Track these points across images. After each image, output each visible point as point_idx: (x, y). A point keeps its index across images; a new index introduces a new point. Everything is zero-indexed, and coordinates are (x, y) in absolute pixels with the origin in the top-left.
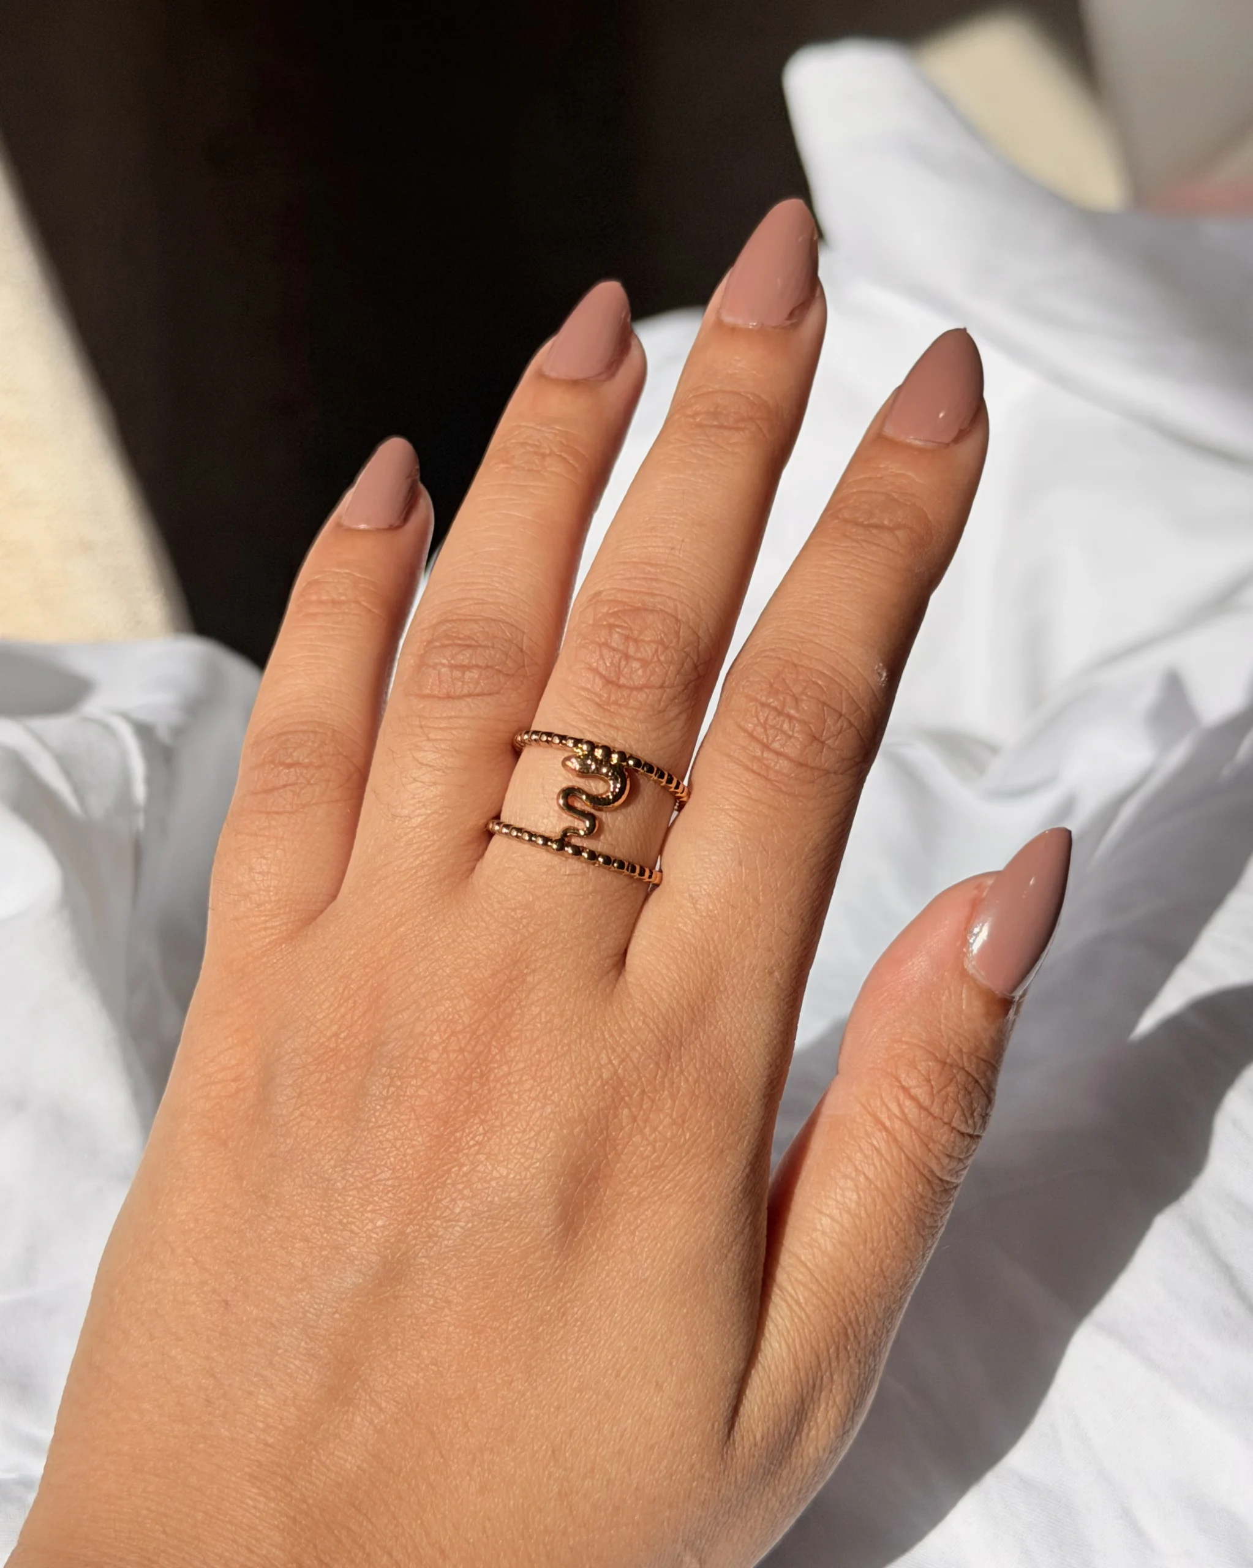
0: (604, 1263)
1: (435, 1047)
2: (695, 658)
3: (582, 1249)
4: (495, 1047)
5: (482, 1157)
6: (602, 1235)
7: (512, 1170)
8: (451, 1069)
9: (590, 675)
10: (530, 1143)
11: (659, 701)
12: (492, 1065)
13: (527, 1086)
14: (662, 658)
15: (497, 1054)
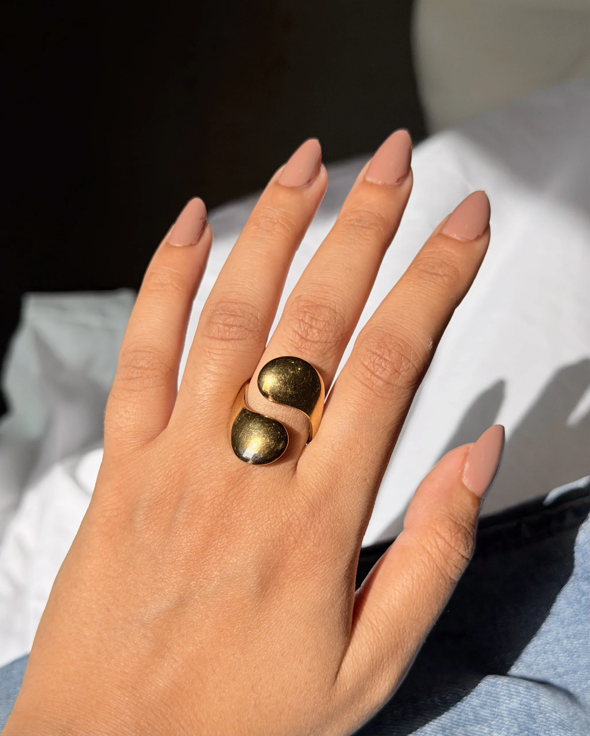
0: (278, 605)
1: (208, 501)
2: (342, 331)
3: (269, 598)
4: (235, 503)
5: (226, 553)
6: (278, 592)
7: (239, 560)
8: (214, 512)
9: (294, 334)
10: (248, 548)
11: (324, 349)
12: (233, 512)
13: (248, 522)
14: (327, 329)
15: (236, 506)
